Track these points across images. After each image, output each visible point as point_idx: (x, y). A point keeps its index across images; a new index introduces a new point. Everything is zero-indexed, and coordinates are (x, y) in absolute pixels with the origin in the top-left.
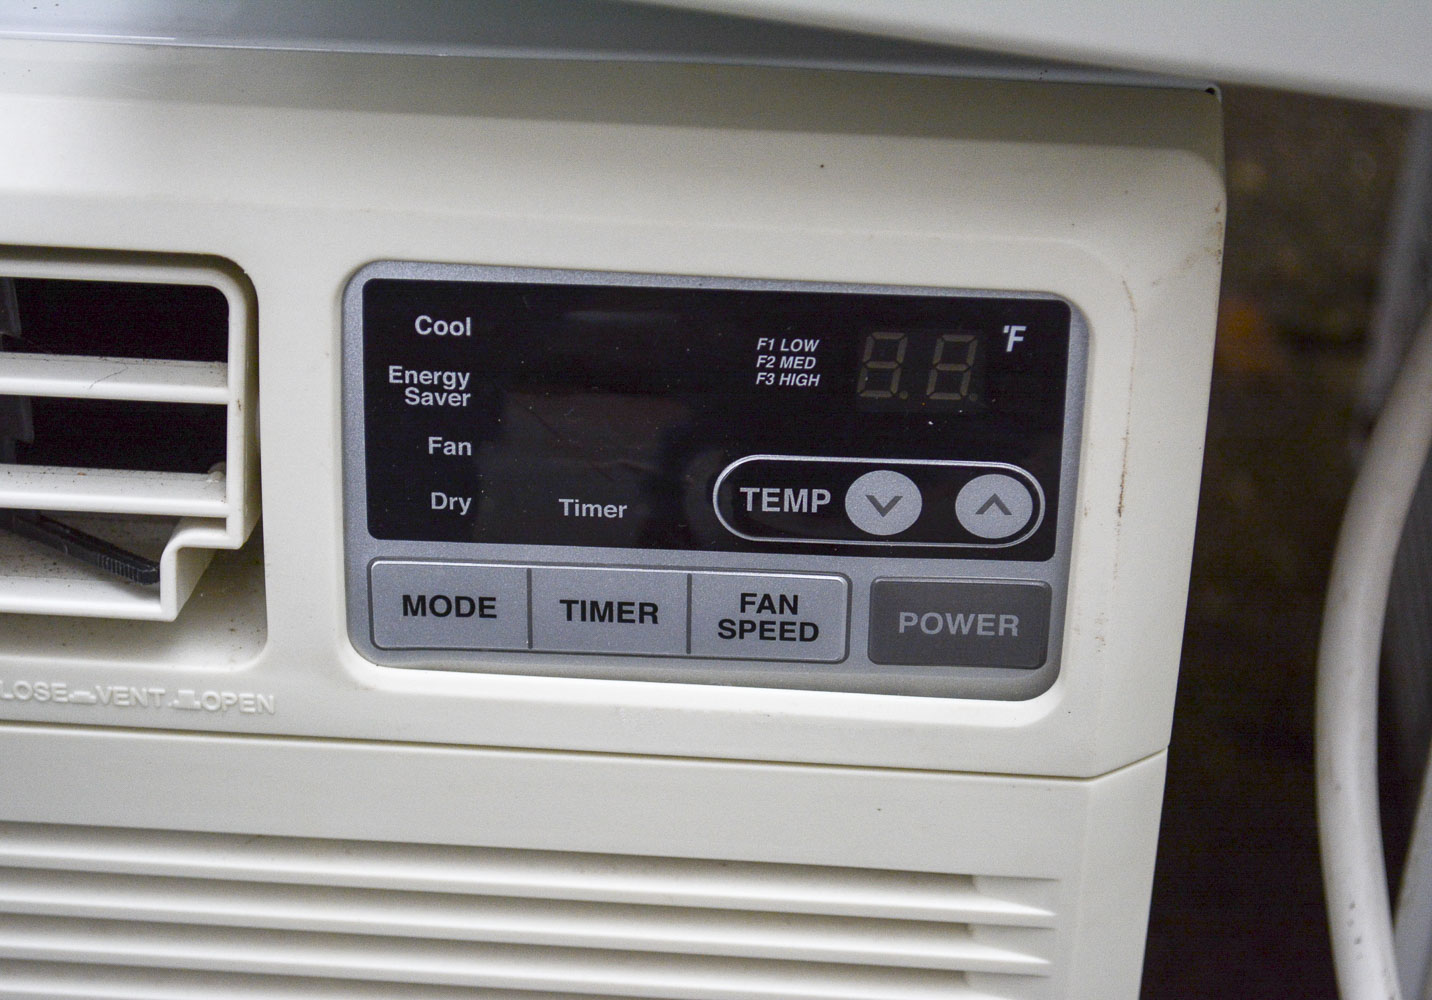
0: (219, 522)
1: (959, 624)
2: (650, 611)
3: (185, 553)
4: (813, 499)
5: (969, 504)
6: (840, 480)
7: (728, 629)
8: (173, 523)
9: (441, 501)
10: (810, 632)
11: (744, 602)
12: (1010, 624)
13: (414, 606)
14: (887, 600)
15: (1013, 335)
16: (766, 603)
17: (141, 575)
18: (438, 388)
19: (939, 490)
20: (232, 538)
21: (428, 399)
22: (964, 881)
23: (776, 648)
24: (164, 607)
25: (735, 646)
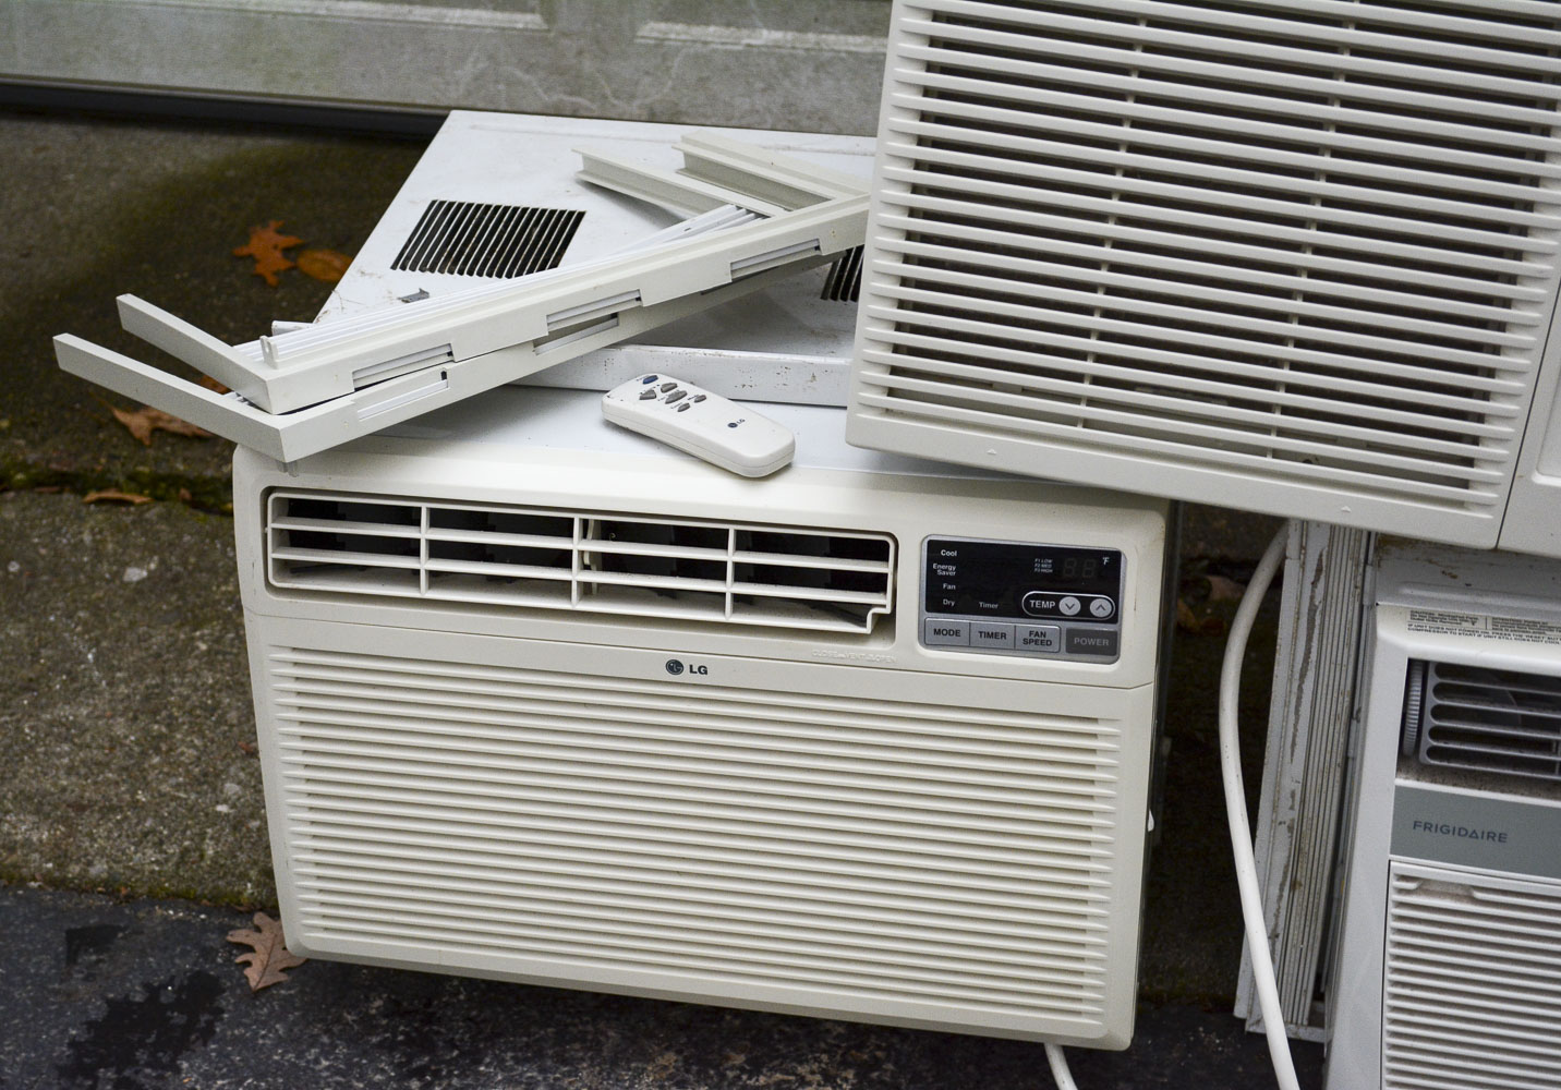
0: (884, 606)
1: (1091, 642)
2: (1004, 635)
3: (874, 614)
4: (1050, 604)
5: (1093, 607)
6: (1058, 599)
7: (1026, 641)
8: (870, 606)
9: (946, 602)
10: (1049, 643)
11: (1031, 633)
12: (1106, 642)
13: (937, 632)
14: (1071, 634)
15: (1106, 560)
16: (1037, 634)
17: (861, 621)
18: (947, 570)
19: (1085, 603)
20: (887, 611)
21: (944, 573)
22: (1094, 720)
23: (1039, 647)
24: (867, 630)
25: (1026, 647)
